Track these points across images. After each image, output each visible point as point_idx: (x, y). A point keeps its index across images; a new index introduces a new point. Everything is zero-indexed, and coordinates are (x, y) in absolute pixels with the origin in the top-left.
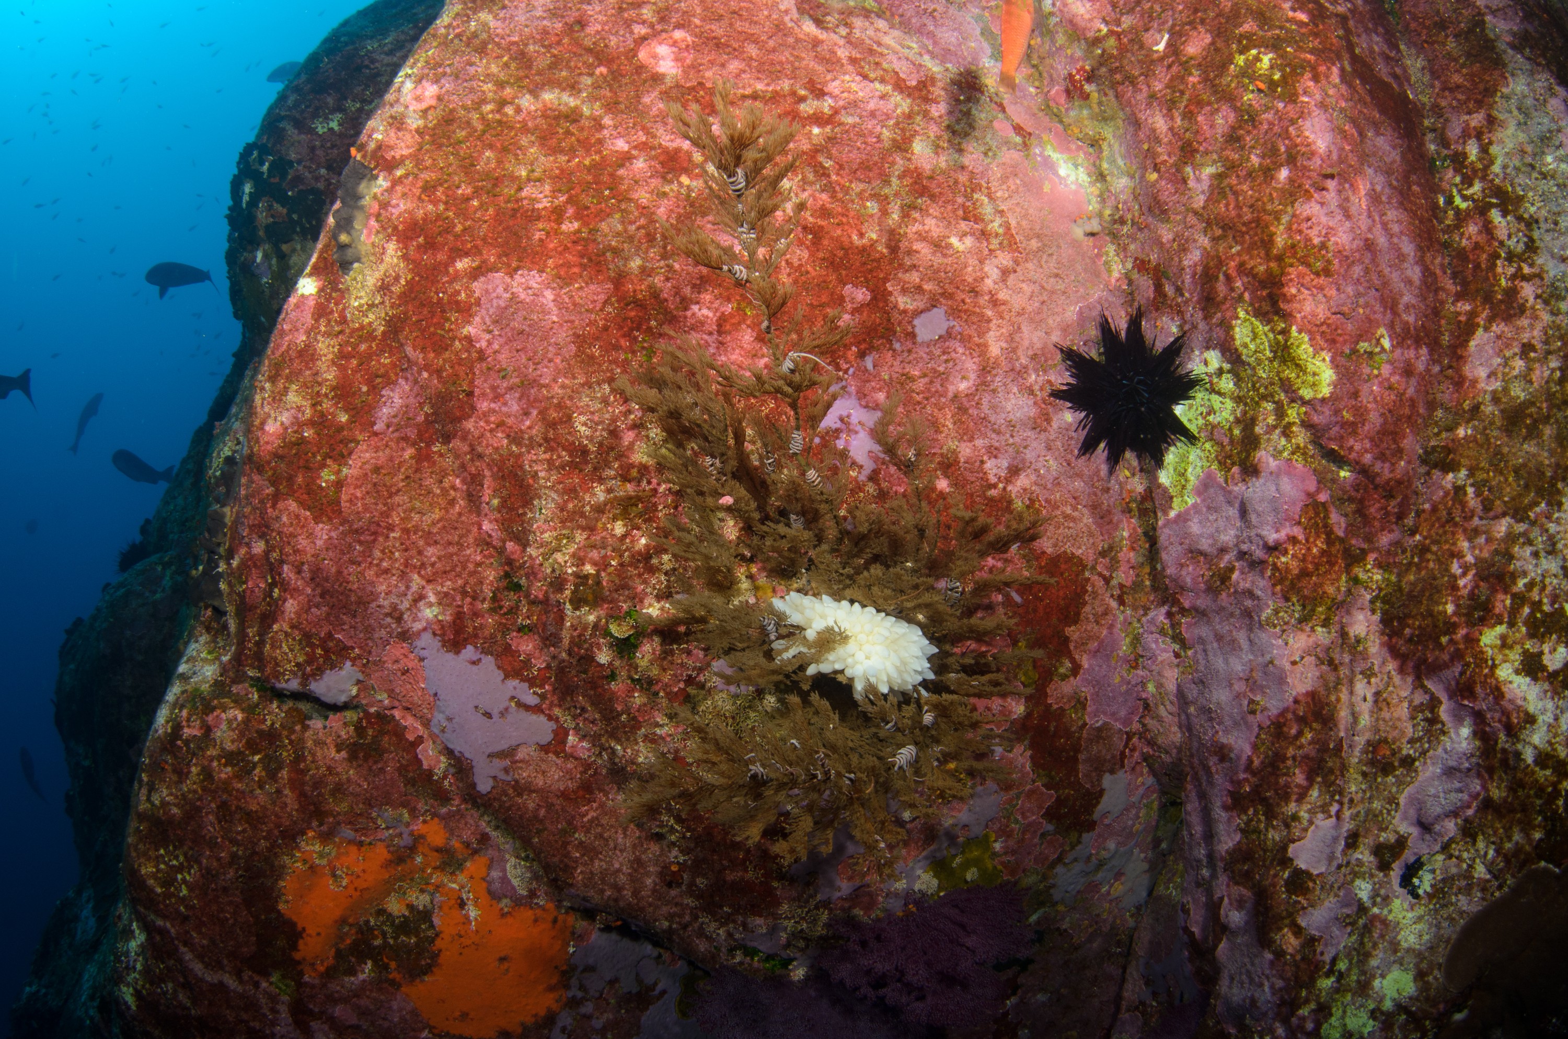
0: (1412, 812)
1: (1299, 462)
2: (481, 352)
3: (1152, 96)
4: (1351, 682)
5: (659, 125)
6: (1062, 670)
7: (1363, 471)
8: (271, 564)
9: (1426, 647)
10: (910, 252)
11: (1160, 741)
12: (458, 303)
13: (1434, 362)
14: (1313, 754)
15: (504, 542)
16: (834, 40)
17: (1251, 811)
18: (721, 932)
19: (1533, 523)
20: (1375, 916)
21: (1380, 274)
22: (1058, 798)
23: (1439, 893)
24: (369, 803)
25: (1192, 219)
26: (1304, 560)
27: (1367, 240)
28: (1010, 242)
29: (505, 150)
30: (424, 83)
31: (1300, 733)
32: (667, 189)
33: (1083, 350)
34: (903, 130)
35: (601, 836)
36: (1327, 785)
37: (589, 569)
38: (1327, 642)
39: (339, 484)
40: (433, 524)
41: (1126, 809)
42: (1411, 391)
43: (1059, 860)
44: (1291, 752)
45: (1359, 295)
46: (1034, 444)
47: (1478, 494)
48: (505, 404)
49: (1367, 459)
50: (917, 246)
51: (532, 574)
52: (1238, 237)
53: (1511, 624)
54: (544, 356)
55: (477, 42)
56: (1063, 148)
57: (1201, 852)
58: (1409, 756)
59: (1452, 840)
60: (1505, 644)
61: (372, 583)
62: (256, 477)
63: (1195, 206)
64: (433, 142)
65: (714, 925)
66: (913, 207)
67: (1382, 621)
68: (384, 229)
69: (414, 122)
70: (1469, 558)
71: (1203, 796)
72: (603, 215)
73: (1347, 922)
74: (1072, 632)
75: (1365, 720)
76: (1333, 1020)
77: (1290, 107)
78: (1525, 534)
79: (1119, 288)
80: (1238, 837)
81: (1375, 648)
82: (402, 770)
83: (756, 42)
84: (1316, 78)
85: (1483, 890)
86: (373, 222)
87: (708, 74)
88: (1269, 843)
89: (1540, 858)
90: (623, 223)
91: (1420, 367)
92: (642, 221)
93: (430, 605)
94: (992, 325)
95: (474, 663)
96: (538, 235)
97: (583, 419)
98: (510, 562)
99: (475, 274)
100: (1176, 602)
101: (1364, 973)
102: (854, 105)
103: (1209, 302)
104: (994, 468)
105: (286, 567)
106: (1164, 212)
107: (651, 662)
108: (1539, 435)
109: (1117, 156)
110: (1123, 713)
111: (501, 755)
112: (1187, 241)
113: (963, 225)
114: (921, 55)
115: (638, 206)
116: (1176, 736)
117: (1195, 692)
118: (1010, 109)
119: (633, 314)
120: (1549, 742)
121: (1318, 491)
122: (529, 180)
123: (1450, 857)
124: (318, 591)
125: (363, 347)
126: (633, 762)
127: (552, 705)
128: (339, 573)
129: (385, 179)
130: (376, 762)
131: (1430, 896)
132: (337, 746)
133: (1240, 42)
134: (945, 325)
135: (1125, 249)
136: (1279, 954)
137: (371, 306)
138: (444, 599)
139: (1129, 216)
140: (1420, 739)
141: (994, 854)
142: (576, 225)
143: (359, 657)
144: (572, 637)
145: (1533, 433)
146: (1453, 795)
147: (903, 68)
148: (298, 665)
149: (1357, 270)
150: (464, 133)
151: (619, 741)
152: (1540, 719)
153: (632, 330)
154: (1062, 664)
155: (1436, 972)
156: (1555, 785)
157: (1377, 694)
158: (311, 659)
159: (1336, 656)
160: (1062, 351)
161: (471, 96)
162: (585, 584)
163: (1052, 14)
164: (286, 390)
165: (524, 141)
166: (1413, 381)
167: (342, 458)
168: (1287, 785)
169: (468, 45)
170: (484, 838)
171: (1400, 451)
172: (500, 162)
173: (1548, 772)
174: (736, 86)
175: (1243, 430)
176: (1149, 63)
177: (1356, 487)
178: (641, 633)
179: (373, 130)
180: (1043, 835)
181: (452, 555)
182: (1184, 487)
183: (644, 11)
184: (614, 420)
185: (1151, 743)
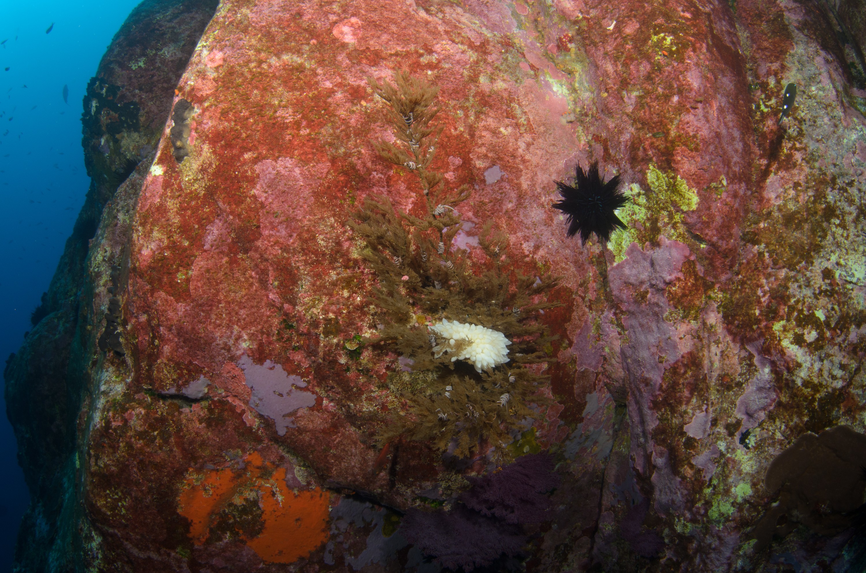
0: (743, 408)
1: (680, 241)
2: (262, 203)
3: (606, 54)
4: (709, 347)
5: (348, 72)
6: (564, 345)
7: (712, 245)
8: (152, 327)
9: (746, 330)
10: (481, 137)
11: (613, 376)
12: (247, 177)
13: (748, 189)
14: (692, 382)
15: (282, 304)
16: (435, 20)
17: (663, 410)
18: (408, 491)
19: (798, 272)
20: (729, 458)
21: (722, 148)
22: (565, 408)
23: (759, 446)
24: (221, 449)
25: (625, 118)
26: (684, 289)
27: (716, 132)
28: (530, 129)
29: (265, 89)
30: (214, 51)
31: (685, 372)
32: (354, 108)
33: (568, 183)
34: (474, 70)
35: (344, 450)
36: (700, 396)
37: (331, 315)
38: (696, 327)
39: (188, 280)
40: (242, 297)
41: (598, 410)
42: (736, 205)
43: (567, 438)
44: (681, 381)
45: (712, 159)
46: (546, 233)
47: (770, 256)
48: (278, 231)
49: (715, 239)
50: (484, 133)
51: (300, 320)
52: (650, 129)
53: (788, 320)
54: (298, 204)
55: (242, 26)
56: (555, 76)
57: (639, 430)
58: (739, 382)
59: (763, 421)
60: (785, 329)
61: (212, 332)
62: (139, 280)
63: (627, 111)
64: (224, 86)
65: (404, 488)
66: (482, 113)
67: (723, 317)
68: (201, 137)
69: (212, 75)
70: (766, 288)
71: (637, 402)
72: (322, 125)
73: (715, 461)
74: (568, 326)
75: (717, 365)
76: (713, 508)
77: (680, 65)
78: (794, 277)
79: (584, 150)
80: (657, 422)
81: (720, 329)
82: (236, 428)
83: (395, 23)
84: (694, 51)
85: (781, 444)
86: (194, 133)
87: (372, 42)
88: (673, 425)
89: (808, 429)
90: (333, 128)
91: (741, 193)
92: (343, 127)
93: (245, 341)
94: (523, 173)
95: (271, 369)
96: (288, 138)
97: (321, 237)
98: (286, 314)
99: (256, 161)
100: (618, 308)
101: (726, 485)
102: (448, 57)
103: (633, 160)
104: (527, 247)
105: (161, 328)
106: (611, 113)
107: (368, 361)
108: (802, 228)
109: (584, 81)
110: (594, 363)
111: (290, 415)
112: (623, 129)
113: (507, 121)
114: (481, 27)
115: (340, 119)
116: (621, 373)
117: (630, 352)
118: (528, 56)
119: (342, 178)
120: (809, 376)
121: (691, 255)
122: (280, 106)
123: (763, 429)
124: (182, 339)
125: (193, 203)
126: (360, 411)
127: (314, 386)
128: (193, 329)
129: (198, 108)
130: (222, 427)
131: (755, 448)
132: (199, 420)
133: (655, 29)
134: (500, 175)
135: (587, 129)
136: (684, 478)
137: (196, 180)
138: (252, 337)
139: (590, 113)
140: (744, 374)
141: (537, 438)
142: (308, 131)
143: (208, 372)
144: (324, 352)
145: (799, 227)
146: (763, 400)
147: (472, 35)
148: (174, 380)
149: (711, 148)
150: (240, 80)
151: (352, 401)
152: (804, 365)
153: (343, 187)
154: (564, 342)
155: (761, 484)
156: (813, 396)
157: (722, 352)
158: (181, 376)
159: (701, 334)
160: (557, 183)
161: (242, 58)
162: (330, 324)
163: (551, 6)
164: (152, 231)
165: (275, 84)
166: (738, 200)
167: (188, 266)
168: (680, 397)
169: (237, 28)
170: (282, 458)
171: (731, 235)
172: (262, 96)
173: (809, 390)
174: (386, 49)
175: (651, 224)
176: (605, 36)
177: (709, 252)
178: (362, 347)
179: (188, 79)
180: (559, 426)
181: (254, 313)
182: (620, 251)
183: (334, 7)
184: (338, 237)
185: (609, 377)
